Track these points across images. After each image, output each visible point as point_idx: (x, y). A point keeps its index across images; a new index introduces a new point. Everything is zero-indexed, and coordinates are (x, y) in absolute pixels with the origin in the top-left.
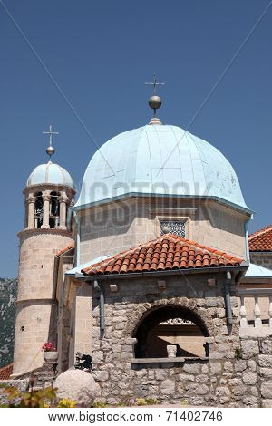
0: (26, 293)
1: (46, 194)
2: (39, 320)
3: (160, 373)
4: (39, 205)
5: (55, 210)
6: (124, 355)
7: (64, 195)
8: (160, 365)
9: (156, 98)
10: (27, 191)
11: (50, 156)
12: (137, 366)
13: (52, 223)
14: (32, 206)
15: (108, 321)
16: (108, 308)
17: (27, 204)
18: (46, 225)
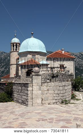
0: (12, 63)
1: (15, 44)
2: (14, 68)
3: (29, 78)
4: (13, 46)
5: (16, 47)
6: (25, 76)
7: (18, 44)
8: (29, 77)
9: (32, 33)
10: (11, 44)
11: (15, 37)
12: (26, 77)
13: (16, 50)
14: (12, 47)
15: (22, 71)
16: (23, 70)
17: (11, 46)
18: (15, 50)
